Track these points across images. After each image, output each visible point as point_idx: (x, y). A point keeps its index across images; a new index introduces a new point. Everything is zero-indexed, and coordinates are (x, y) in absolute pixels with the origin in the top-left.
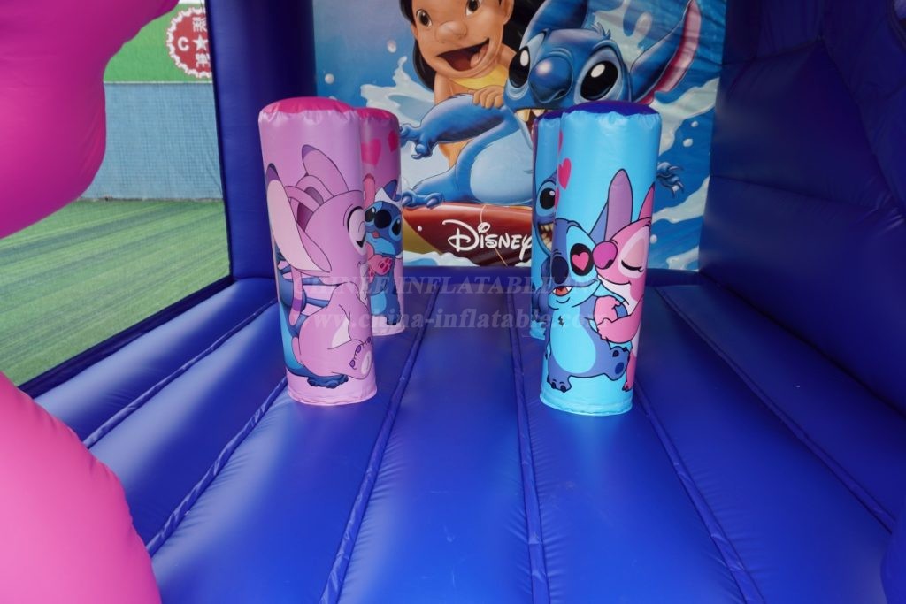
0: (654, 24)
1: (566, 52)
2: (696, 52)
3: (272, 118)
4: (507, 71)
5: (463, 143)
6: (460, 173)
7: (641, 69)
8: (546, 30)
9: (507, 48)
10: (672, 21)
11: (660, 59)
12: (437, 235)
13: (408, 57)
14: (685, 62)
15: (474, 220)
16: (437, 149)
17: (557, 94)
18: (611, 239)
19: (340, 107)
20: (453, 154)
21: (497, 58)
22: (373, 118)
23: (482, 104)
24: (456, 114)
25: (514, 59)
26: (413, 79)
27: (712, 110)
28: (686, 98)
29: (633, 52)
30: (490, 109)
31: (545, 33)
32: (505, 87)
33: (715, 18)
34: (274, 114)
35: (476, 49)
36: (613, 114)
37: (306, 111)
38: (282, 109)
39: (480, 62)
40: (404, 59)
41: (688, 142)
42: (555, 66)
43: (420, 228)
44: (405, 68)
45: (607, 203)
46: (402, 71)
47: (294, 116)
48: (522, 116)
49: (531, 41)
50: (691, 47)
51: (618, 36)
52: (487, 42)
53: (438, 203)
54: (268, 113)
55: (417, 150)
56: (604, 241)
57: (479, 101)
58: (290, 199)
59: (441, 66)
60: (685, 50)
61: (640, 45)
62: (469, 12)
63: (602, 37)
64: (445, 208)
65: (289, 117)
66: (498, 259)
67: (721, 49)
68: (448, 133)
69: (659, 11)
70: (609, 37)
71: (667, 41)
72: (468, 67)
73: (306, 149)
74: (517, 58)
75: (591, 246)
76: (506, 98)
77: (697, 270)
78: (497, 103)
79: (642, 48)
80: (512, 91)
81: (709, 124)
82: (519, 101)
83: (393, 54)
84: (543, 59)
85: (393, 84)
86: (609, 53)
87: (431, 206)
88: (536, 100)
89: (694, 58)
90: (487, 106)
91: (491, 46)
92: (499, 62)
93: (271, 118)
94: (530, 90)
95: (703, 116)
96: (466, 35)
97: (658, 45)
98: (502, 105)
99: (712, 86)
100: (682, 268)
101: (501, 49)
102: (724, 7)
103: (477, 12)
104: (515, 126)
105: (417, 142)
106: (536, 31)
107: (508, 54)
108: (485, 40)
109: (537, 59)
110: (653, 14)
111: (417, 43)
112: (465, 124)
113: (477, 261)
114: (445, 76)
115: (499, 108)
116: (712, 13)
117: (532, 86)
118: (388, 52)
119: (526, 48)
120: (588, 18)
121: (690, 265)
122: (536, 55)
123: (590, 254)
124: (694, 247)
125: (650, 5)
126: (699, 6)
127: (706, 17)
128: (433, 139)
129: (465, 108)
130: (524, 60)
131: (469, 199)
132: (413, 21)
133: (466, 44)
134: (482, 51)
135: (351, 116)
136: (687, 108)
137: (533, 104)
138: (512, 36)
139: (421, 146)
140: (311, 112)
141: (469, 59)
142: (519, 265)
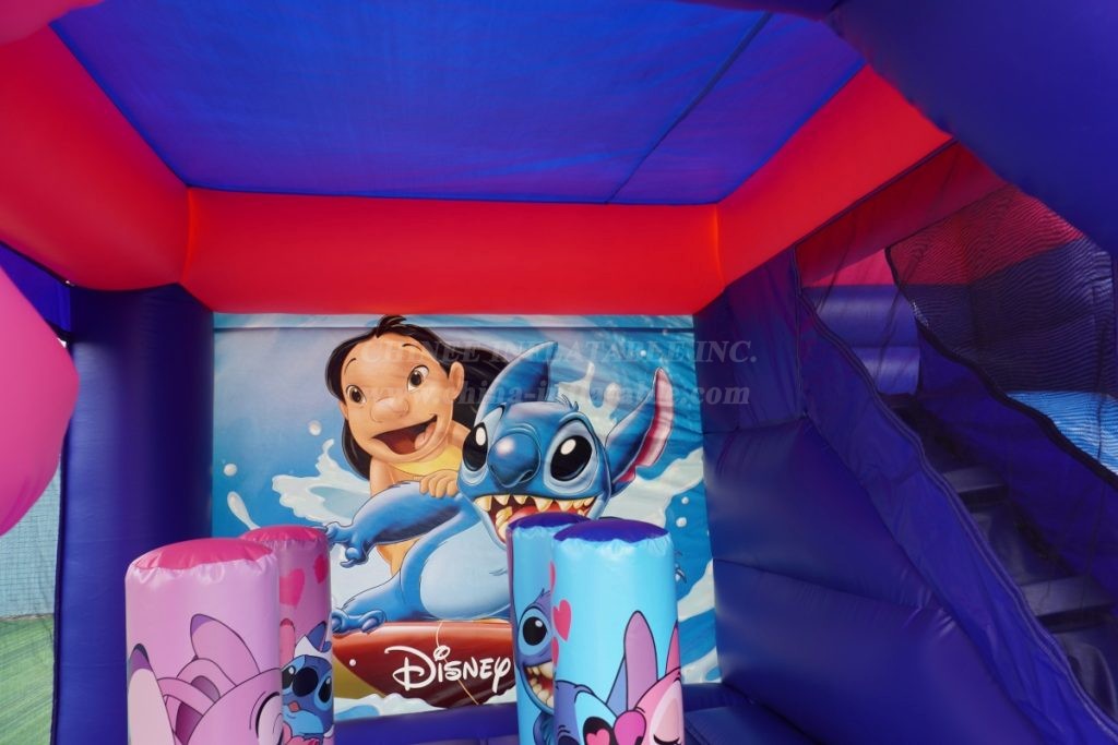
0: (624, 394)
1: (529, 428)
2: (672, 422)
3: (148, 576)
4: (460, 452)
5: (409, 543)
6: (406, 582)
7: (617, 442)
8: (504, 404)
9: (458, 425)
10: (643, 391)
11: (636, 430)
12: (376, 669)
13: (336, 442)
14: (663, 433)
15: (428, 645)
16: (374, 553)
17: (523, 475)
18: (636, 707)
19: (251, 552)
20: (397, 558)
21: (448, 437)
22: (293, 542)
23: (431, 493)
24: (398, 507)
25: (468, 438)
26: (341, 466)
27: (702, 483)
28: (672, 471)
29: (606, 426)
30: (442, 498)
31: (503, 407)
32: (459, 471)
33: (686, 387)
34: (152, 571)
35: (421, 428)
36: (617, 542)
37: (201, 566)
38: (164, 564)
39: (426, 443)
40: (331, 442)
41: (681, 522)
42: (518, 444)
43: (353, 662)
44: (332, 454)
45: (625, 658)
46: (328, 457)
47: (181, 573)
48: (483, 504)
49: (487, 416)
50: (667, 417)
51: (586, 408)
52: (435, 419)
53: (377, 624)
54: (142, 569)
55: (347, 555)
56: (627, 711)
57: (428, 490)
58: (166, 697)
59: (378, 450)
60: (661, 420)
61: (612, 416)
62: (411, 387)
63: (569, 409)
64: (388, 630)
65: (175, 575)
66: (462, 695)
67: (699, 417)
68: (389, 532)
69: (626, 380)
70: (576, 409)
71: (641, 411)
72: (413, 450)
73: (198, 620)
74: (472, 436)
75: (610, 720)
76: (461, 484)
77: (718, 681)
78: (450, 490)
79: (615, 419)
80: (469, 475)
81: (701, 499)
82: (478, 487)
83: (315, 436)
84: (502, 437)
85: (316, 473)
86: (578, 427)
87: (368, 630)
88: (498, 485)
89: (671, 428)
90: (438, 495)
91: (440, 424)
92: (449, 442)
93: (146, 576)
94: (489, 473)
95: (693, 490)
96: (408, 412)
97: (631, 416)
98: (457, 493)
99: (697, 456)
100: (701, 680)
101: (452, 426)
102: (694, 375)
103: (420, 386)
104: (474, 517)
105: (348, 544)
106: (492, 406)
107: (461, 432)
108: (431, 417)
109: (496, 436)
110: (621, 384)
111: (347, 422)
112: (410, 519)
113: (435, 700)
114: (384, 461)
115: (454, 496)
116: (682, 381)
117: (492, 468)
118: (311, 435)
119: (482, 425)
120: (551, 390)
121: (710, 674)
122: (494, 432)
123: (611, 731)
124: (710, 649)
125: (616, 375)
126: (667, 374)
127: (675, 384)
128: (369, 541)
129: (410, 498)
130: (480, 439)
131: (420, 616)
132: (342, 398)
133: (408, 422)
134: (429, 430)
135: (267, 563)
136: (674, 483)
137: (496, 490)
138: (464, 413)
139: (352, 550)
140: (209, 567)
141: (413, 441)
142: (493, 700)
